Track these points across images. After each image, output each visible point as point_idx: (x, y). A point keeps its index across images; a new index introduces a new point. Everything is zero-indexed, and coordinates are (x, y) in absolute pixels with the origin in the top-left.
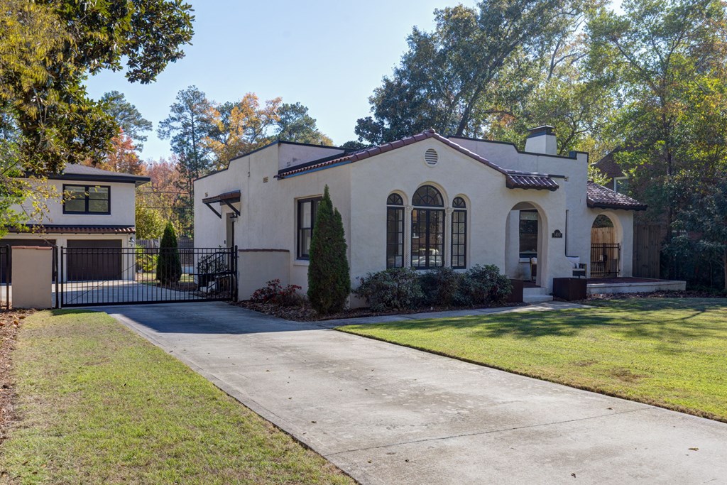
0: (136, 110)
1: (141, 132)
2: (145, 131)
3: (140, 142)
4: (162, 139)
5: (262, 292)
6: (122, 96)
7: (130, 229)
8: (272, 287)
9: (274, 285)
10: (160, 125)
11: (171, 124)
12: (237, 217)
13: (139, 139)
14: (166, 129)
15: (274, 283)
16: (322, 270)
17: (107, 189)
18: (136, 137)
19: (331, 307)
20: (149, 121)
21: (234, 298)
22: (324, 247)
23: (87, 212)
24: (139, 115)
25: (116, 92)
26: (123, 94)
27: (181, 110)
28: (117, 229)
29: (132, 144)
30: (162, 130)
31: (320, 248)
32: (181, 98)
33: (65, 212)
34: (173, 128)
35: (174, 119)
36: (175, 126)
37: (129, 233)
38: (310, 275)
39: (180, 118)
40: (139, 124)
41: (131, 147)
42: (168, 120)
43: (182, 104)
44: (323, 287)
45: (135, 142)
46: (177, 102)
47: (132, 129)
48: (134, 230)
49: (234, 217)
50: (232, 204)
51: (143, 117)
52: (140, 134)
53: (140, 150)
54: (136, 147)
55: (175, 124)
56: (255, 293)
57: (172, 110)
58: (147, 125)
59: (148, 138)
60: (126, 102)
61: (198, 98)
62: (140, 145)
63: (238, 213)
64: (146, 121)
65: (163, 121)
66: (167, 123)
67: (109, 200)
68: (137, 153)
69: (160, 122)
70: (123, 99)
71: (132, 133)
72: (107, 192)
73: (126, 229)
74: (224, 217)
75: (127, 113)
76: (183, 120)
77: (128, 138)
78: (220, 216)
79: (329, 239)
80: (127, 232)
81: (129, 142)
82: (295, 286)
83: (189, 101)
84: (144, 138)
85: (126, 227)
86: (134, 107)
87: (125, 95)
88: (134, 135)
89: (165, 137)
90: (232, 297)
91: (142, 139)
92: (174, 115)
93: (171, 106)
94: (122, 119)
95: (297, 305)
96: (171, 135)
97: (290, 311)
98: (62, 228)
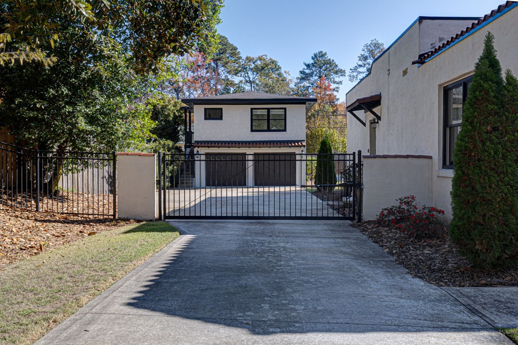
0: (335, 63)
1: (338, 78)
2: (341, 77)
3: (337, 86)
4: (352, 81)
5: (391, 211)
6: (325, 54)
7: (301, 143)
8: (404, 207)
9: (407, 203)
10: (351, 71)
11: (358, 70)
12: (378, 123)
13: (337, 84)
14: (355, 74)
15: (408, 201)
16: (478, 187)
17: (284, 110)
18: (335, 82)
19: (499, 258)
20: (343, 69)
21: (356, 217)
22: (484, 144)
23: (269, 130)
24: (336, 66)
25: (321, 52)
26: (326, 53)
27: (366, 58)
28: (291, 143)
29: (331, 87)
30: (352, 74)
31: (475, 146)
32: (366, 50)
33: (252, 130)
34: (360, 73)
35: (361, 66)
36: (361, 71)
37: (300, 147)
38: (455, 195)
39: (365, 65)
40: (336, 73)
41: (330, 89)
42: (356, 67)
43: (367, 54)
44: (481, 220)
45: (333, 86)
46: (363, 53)
47: (332, 77)
48: (304, 144)
49: (374, 123)
50: (373, 110)
51: (339, 68)
52: (337, 79)
53: (337, 91)
54: (334, 89)
55: (361, 69)
56: (382, 214)
57: (360, 60)
58: (342, 72)
59: (343, 82)
60: (328, 58)
61: (378, 48)
62: (337, 88)
63: (379, 118)
64: (341, 70)
65: (352, 68)
66: (355, 69)
67: (285, 120)
68: (335, 93)
69: (351, 69)
70: (326, 56)
71: (332, 80)
72: (284, 113)
73: (298, 143)
74: (368, 124)
75: (328, 66)
76: (367, 66)
77: (328, 83)
78: (364, 124)
79: (495, 129)
80: (299, 146)
81: (329, 86)
82: (433, 209)
83: (372, 51)
84: (340, 83)
85: (298, 142)
86: (333, 61)
87: (327, 53)
88: (334, 80)
89: (354, 80)
90: (354, 215)
91: (339, 83)
92: (360, 63)
93: (359, 57)
94: (325, 70)
95: (438, 238)
96: (358, 78)
97: (424, 247)
98: (249, 144)
